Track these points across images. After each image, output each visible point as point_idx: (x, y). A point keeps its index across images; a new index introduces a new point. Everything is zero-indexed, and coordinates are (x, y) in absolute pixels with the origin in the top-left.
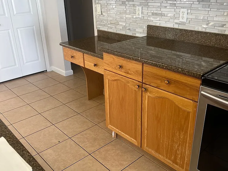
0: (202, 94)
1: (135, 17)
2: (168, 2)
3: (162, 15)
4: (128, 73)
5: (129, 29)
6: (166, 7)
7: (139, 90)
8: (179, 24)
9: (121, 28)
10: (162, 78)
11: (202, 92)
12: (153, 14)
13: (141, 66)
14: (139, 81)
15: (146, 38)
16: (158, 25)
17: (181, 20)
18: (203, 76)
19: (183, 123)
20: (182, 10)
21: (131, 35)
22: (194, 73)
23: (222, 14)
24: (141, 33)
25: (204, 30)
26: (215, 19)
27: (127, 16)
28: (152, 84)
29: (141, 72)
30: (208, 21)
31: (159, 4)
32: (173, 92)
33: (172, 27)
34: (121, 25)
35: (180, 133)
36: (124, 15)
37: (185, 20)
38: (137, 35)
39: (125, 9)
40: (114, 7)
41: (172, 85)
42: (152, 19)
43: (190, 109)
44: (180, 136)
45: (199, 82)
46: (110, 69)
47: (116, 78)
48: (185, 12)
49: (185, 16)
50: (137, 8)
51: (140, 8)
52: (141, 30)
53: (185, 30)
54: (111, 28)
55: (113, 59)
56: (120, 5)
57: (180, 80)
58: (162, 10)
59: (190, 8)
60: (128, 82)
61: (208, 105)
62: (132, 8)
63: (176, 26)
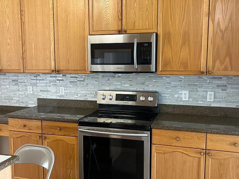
0: (80, 131)
1: (27, 93)
2: (51, 83)
3: (47, 91)
4: (31, 129)
5: (22, 102)
6: (50, 86)
7: (40, 139)
8: (60, 96)
9: (15, 101)
10: (55, 128)
11: (79, 129)
12: (41, 91)
13: (41, 122)
14: (40, 133)
15: (37, 107)
16: (45, 98)
17: (61, 94)
18: (78, 121)
19: (71, 153)
20: (61, 88)
21: (25, 106)
22: (74, 120)
23: (84, 89)
24: (33, 104)
25: (76, 99)
26: (81, 92)
27: (20, 93)
28: (49, 133)
29: (41, 126)
30: (78, 93)
31: (45, 85)
32: (63, 135)
33: (56, 98)
34: (15, 100)
35: (70, 161)
36: (17, 93)
37: (63, 94)
38: (29, 106)
39: (18, 88)
40: (8, 87)
41: (62, 131)
42: (40, 94)
43: (74, 142)
44: (70, 163)
45: (77, 124)
46: (15, 129)
47: (21, 135)
48: (63, 89)
49: (63, 91)
50: (29, 87)
51: (31, 87)
52: (32, 102)
53: (64, 100)
54: (5, 103)
55: (18, 121)
56: (14, 85)
57: (66, 126)
58: (47, 88)
59: (66, 86)
60: (31, 136)
61: (83, 136)
62: (24, 87)
63: (58, 98)
